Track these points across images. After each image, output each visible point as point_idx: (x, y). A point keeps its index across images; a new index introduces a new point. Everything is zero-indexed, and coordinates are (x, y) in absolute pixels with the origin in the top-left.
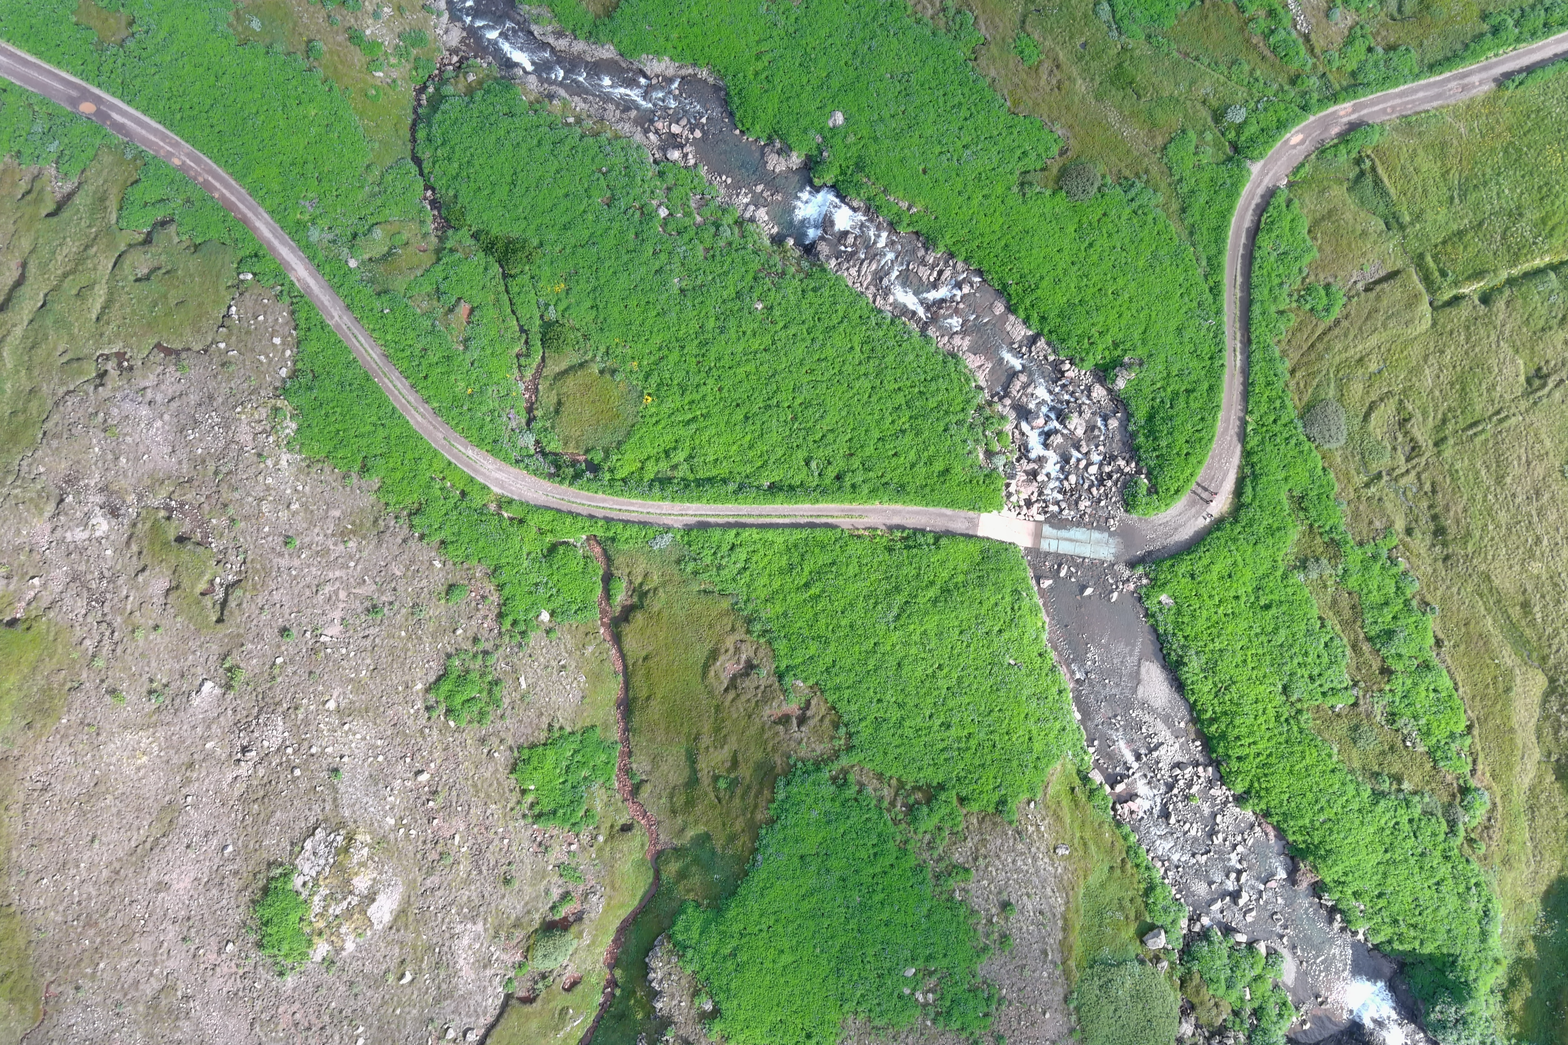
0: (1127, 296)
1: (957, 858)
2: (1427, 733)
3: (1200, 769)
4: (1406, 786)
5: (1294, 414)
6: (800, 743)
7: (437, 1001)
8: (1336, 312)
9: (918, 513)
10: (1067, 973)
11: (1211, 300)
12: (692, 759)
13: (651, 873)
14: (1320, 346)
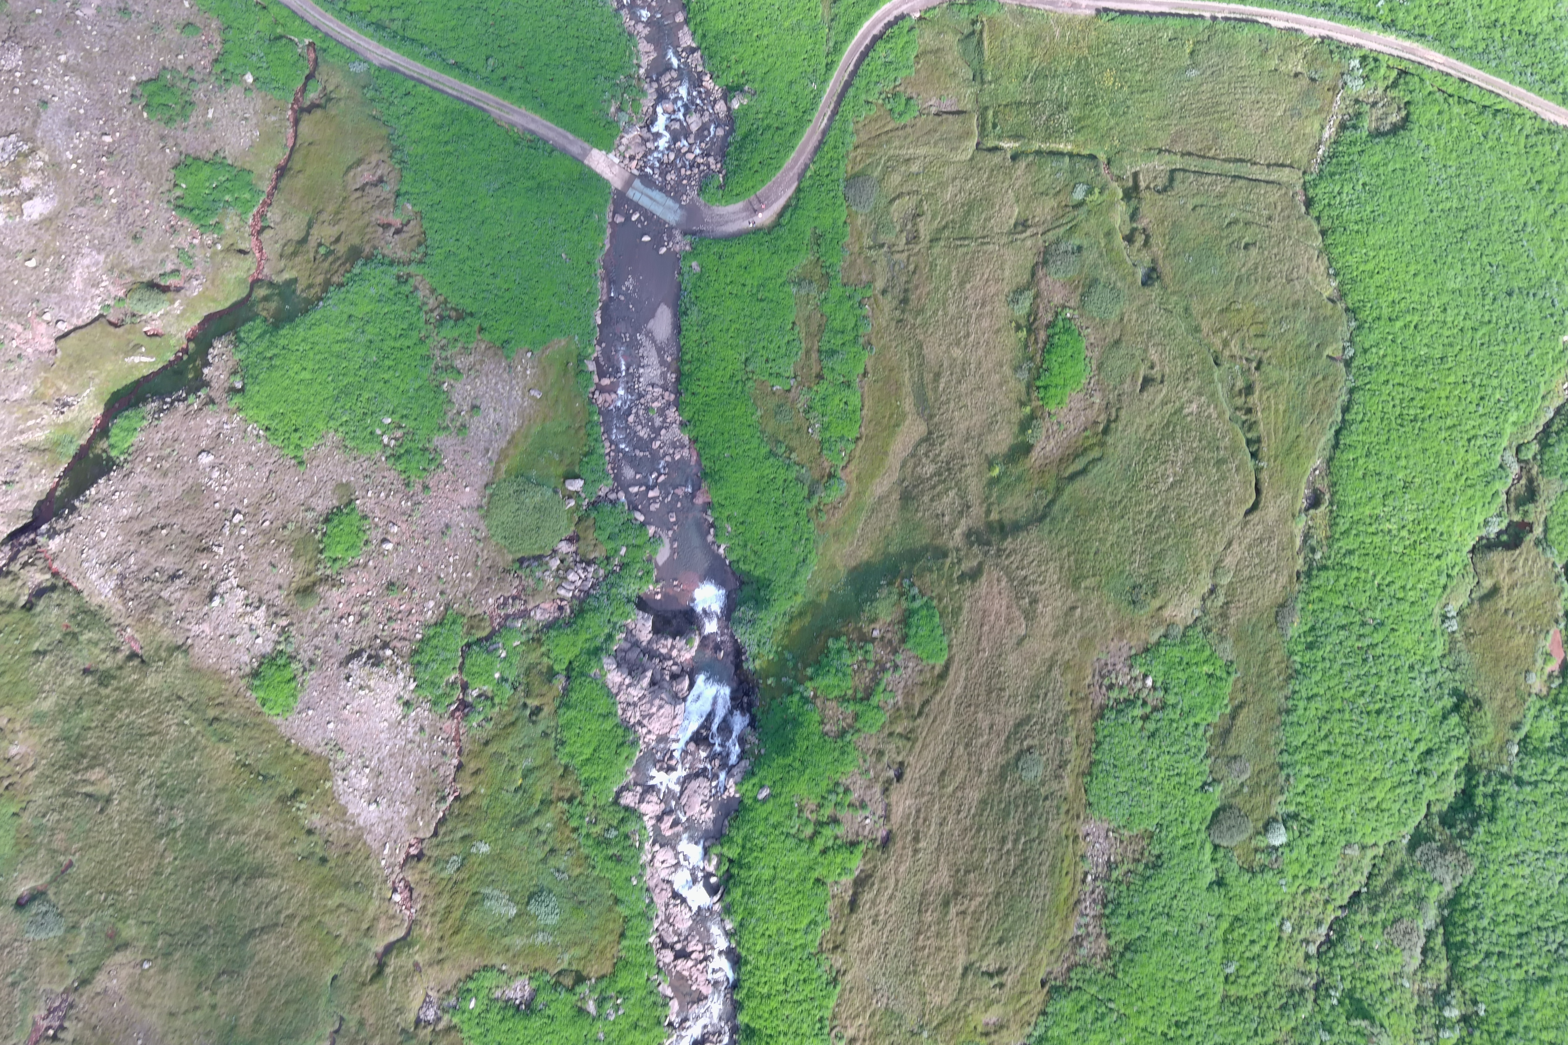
0: (765, 42)
1: (458, 363)
2: (825, 428)
3: (667, 394)
4: (793, 456)
5: (842, 176)
6: (388, 243)
7: (48, 290)
8: (907, 119)
9: (549, 128)
10: (496, 470)
11: (823, 71)
12: (310, 225)
13: (247, 291)
14: (884, 138)
